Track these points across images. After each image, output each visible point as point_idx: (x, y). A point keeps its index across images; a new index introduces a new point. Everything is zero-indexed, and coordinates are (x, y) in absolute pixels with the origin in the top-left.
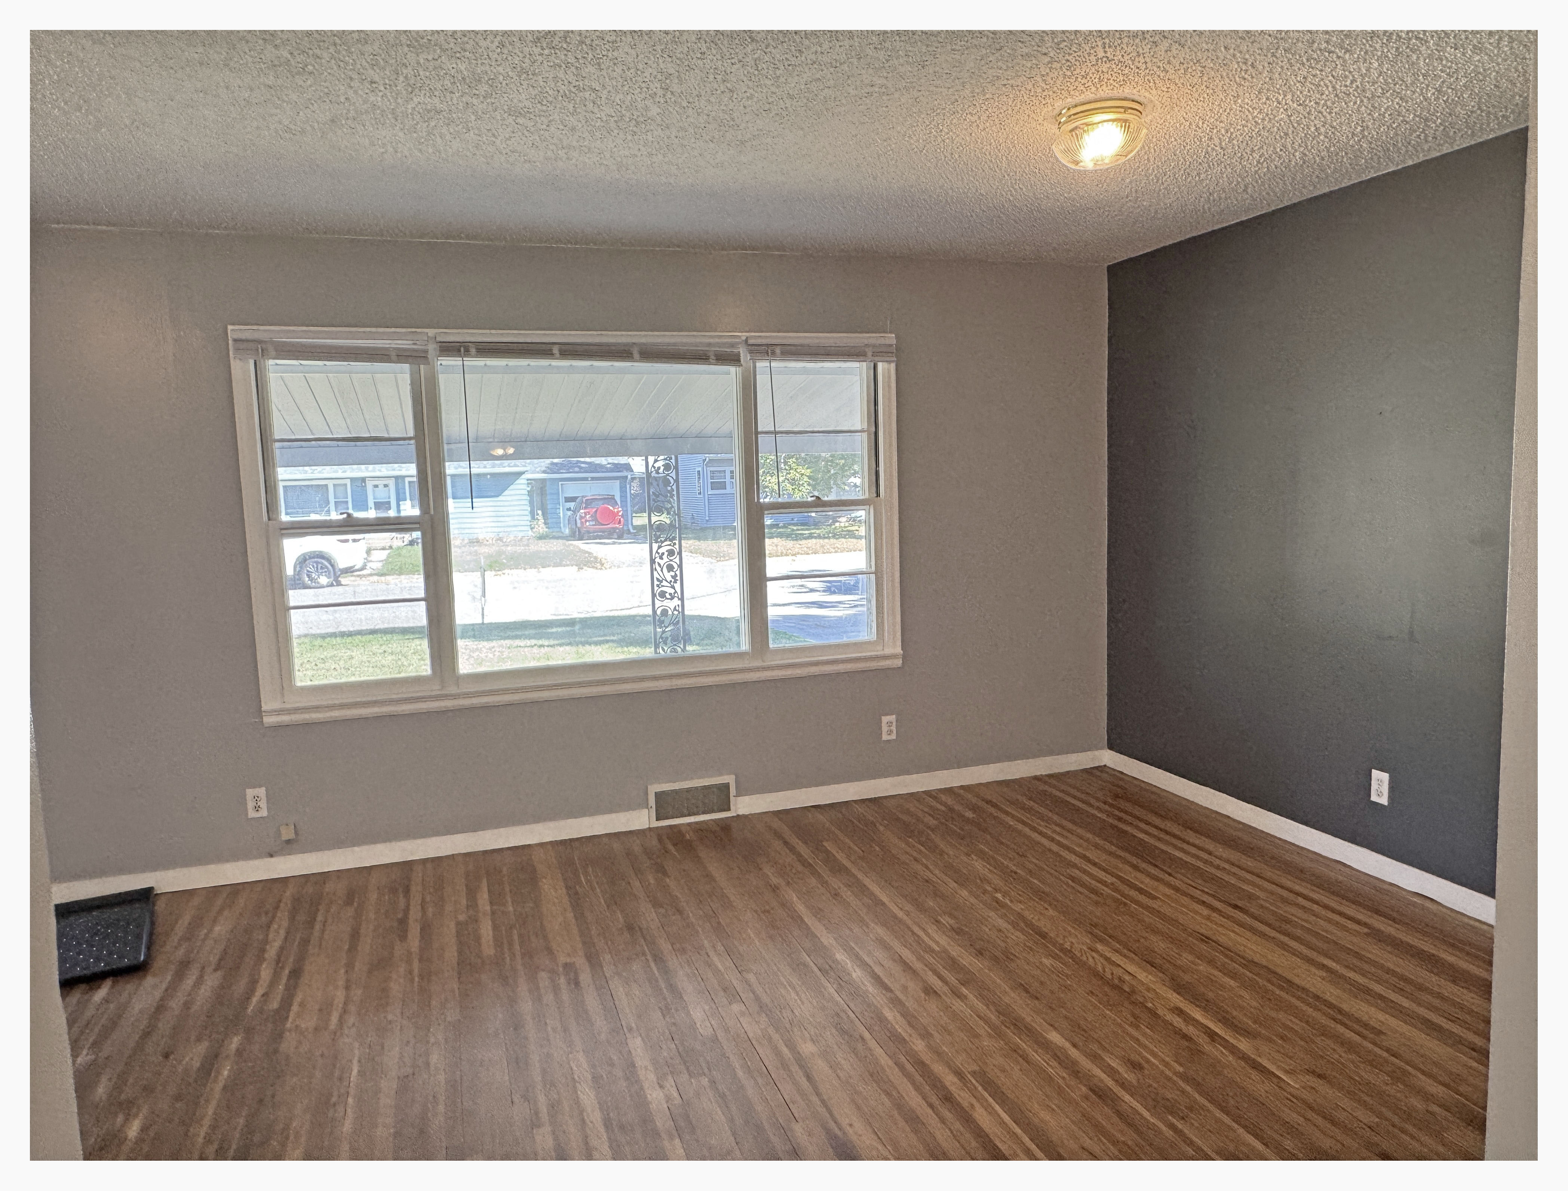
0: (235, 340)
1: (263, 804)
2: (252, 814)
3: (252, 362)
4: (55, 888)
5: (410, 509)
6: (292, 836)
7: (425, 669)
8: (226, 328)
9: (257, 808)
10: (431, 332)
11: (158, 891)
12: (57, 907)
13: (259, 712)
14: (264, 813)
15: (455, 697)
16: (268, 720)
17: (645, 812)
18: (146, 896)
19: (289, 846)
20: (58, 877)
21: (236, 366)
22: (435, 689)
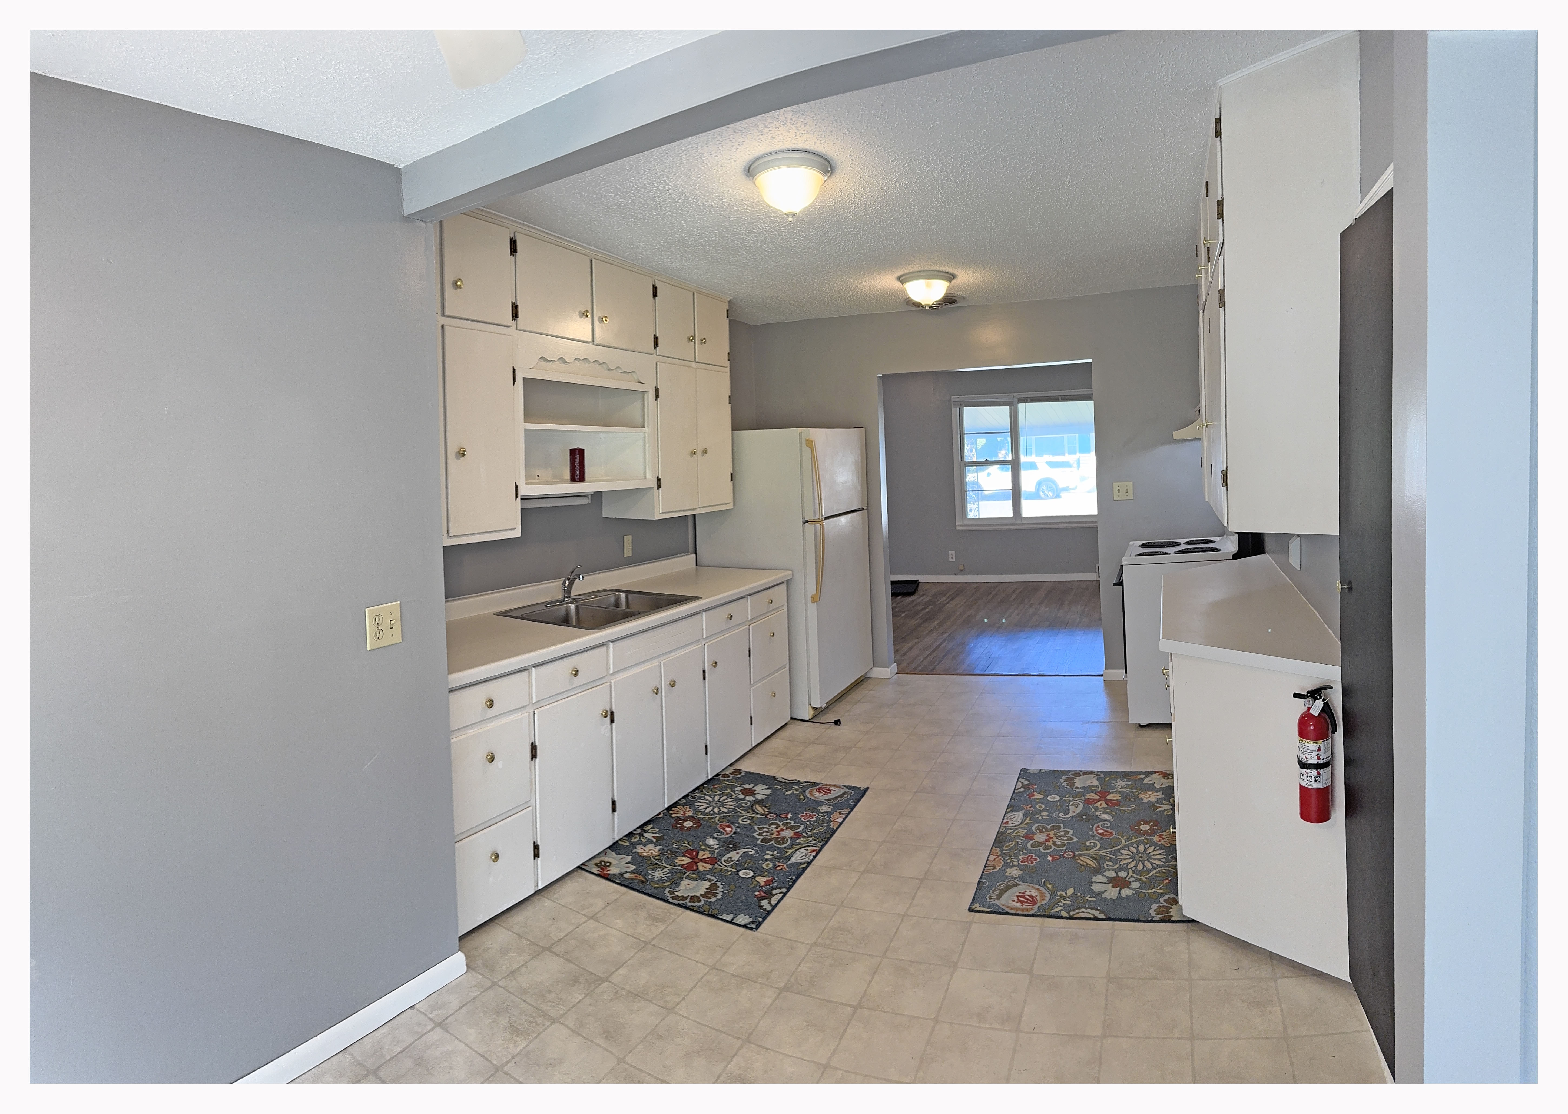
0: (954, 401)
1: (954, 556)
2: (950, 560)
3: (958, 409)
4: (892, 576)
5: (1010, 458)
6: (963, 569)
7: (1010, 515)
8: (951, 398)
9: (952, 558)
10: (1015, 394)
11: (920, 581)
12: (891, 581)
13: (955, 526)
14: (954, 560)
15: (1020, 524)
16: (958, 528)
17: (1095, 574)
18: (916, 583)
19: (962, 572)
20: (892, 573)
21: (953, 410)
22: (1013, 521)
